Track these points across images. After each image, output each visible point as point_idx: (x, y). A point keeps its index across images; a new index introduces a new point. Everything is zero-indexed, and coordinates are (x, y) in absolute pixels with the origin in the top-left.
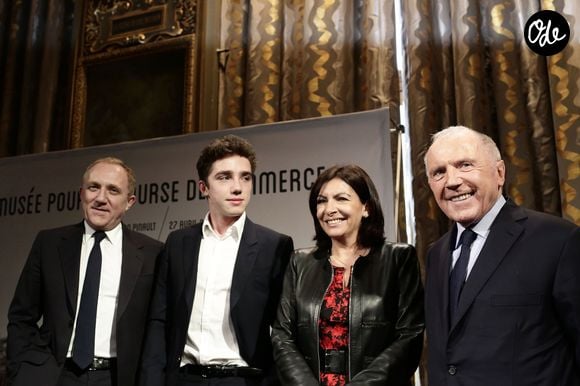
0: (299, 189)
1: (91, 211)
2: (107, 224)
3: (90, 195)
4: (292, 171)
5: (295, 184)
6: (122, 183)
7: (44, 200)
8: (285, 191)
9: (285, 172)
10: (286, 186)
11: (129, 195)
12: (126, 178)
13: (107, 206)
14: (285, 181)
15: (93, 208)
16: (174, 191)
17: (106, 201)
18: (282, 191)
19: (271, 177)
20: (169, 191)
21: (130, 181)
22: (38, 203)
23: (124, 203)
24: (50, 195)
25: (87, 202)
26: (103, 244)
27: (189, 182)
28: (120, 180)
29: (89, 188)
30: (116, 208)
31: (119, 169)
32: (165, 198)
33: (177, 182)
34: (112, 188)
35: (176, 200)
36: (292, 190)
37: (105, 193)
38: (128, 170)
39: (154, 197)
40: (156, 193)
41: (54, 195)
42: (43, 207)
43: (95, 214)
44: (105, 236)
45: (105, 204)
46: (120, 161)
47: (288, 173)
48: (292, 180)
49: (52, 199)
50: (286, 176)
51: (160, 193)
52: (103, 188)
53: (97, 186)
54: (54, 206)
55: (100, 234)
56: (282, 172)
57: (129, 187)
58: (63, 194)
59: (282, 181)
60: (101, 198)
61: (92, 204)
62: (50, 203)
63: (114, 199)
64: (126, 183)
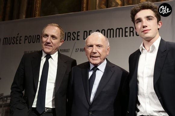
0: (133, 36)
1: (44, 46)
2: (51, 52)
3: (44, 39)
4: (130, 28)
5: (132, 33)
6: (58, 34)
7: (23, 39)
8: (127, 36)
9: (127, 28)
10: (128, 34)
11: (61, 39)
12: (60, 32)
13: (51, 44)
14: (127, 32)
15: (45, 45)
16: (78, 36)
17: (50, 42)
18: (125, 36)
19: (121, 30)
20: (76, 36)
21: (61, 33)
22: (20, 40)
23: (58, 43)
24: (25, 36)
25: (43, 42)
26: (50, 60)
27: (84, 32)
28: (57, 33)
29: (44, 36)
30: (55, 45)
31: (57, 28)
32: (74, 38)
33: (79, 32)
34: (53, 37)
35: (79, 40)
36: (130, 36)
37: (50, 39)
38: (60, 29)
39: (69, 38)
40: (70, 36)
41: (27, 36)
42: (22, 42)
43: (46, 48)
44: (51, 57)
45: (50, 43)
46: (57, 25)
47: (129, 28)
48: (130, 32)
49: (26, 38)
50: (128, 30)
51: (72, 36)
52: (50, 37)
53: (47, 36)
54: (27, 41)
55: (48, 56)
56: (125, 28)
57: (61, 36)
58: (31, 36)
59: (126, 32)
60: (48, 41)
61: (44, 43)
62: (25, 40)
63: (54, 41)
64: (60, 34)
